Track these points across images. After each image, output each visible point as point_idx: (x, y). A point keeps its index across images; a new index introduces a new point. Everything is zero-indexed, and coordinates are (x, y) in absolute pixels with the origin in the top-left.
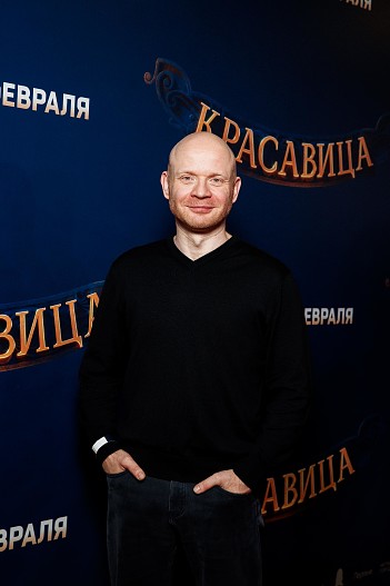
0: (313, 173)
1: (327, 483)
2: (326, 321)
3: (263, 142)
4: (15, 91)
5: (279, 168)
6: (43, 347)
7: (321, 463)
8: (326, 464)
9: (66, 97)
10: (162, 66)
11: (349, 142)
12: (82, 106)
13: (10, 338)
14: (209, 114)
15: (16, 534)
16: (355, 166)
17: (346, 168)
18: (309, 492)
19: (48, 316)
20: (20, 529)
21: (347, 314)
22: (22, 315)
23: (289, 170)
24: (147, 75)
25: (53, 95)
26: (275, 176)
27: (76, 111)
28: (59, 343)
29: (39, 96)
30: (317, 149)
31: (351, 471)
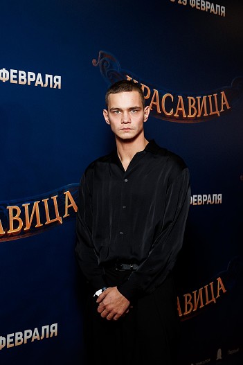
0: (194, 114)
1: (210, 298)
2: (206, 202)
3: (164, 97)
4: (17, 74)
5: (174, 113)
6: (39, 224)
7: (206, 287)
8: (209, 288)
9: (47, 76)
11: (215, 95)
12: (56, 81)
13: (20, 220)
15: (28, 334)
16: (219, 109)
17: (214, 110)
18: (199, 304)
19: (41, 206)
20: (30, 331)
21: (218, 198)
22: (26, 206)
24: (94, 61)
25: (39, 75)
26: (172, 117)
27: (54, 84)
28: (49, 221)
29: (32, 77)
30: (196, 100)
31: (224, 291)
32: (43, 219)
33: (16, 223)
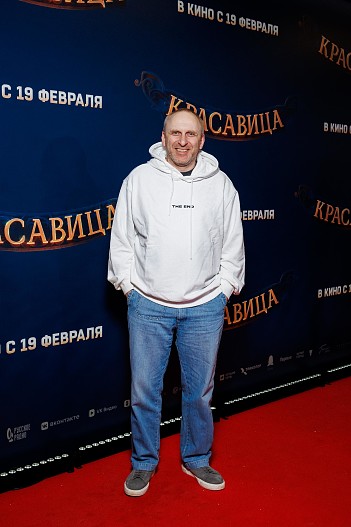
0: (245, 132)
1: (261, 308)
2: (257, 218)
3: (212, 116)
4: (57, 95)
5: (223, 131)
6: (82, 235)
7: (257, 298)
8: (260, 299)
9: (87, 96)
10: (145, 76)
11: (267, 114)
12: (98, 101)
13: (62, 230)
14: (176, 101)
15: (73, 334)
16: (272, 127)
17: (266, 128)
18: (250, 313)
19: (84, 218)
20: (75, 332)
21: (270, 214)
22: (69, 218)
23: (229, 131)
24: (137, 81)
25: (80, 95)
26: (220, 135)
27: (94, 104)
28: (91, 233)
29: (72, 97)
30: (247, 119)
31: (276, 302)
32: (86, 231)
33: (59, 234)
